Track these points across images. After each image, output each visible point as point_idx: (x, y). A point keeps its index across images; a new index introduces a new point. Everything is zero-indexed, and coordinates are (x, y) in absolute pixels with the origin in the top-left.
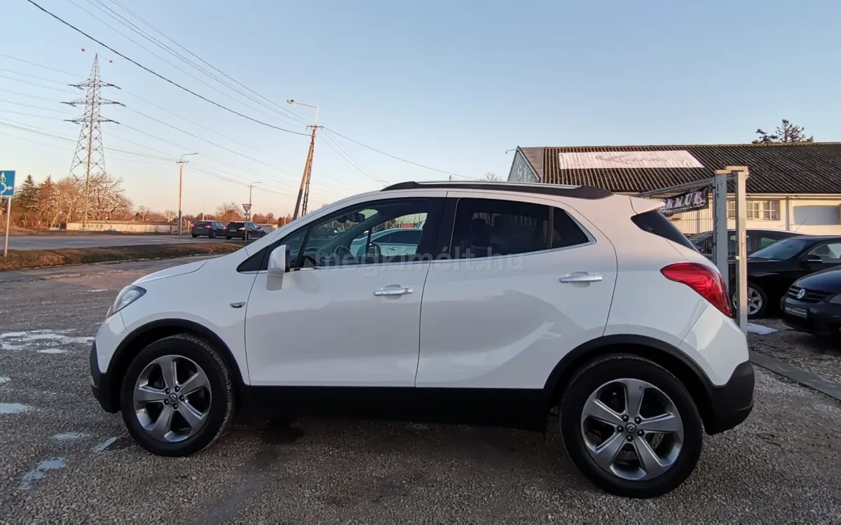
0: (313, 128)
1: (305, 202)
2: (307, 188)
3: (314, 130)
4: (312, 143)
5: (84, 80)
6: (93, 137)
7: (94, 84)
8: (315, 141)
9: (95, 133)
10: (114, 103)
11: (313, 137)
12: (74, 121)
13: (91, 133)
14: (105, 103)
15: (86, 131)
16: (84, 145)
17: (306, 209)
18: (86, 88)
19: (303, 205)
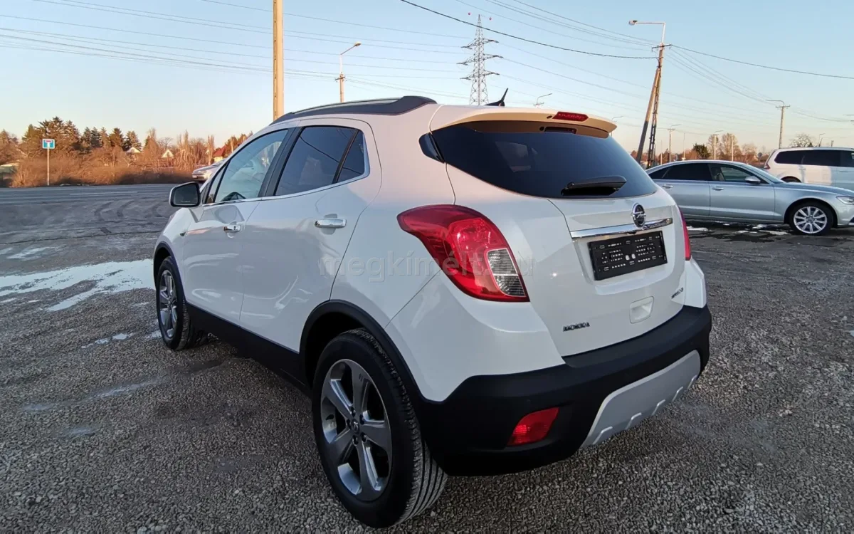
0: (660, 49)
1: (653, 135)
2: (655, 119)
3: (661, 51)
4: (659, 67)
5: (471, 41)
6: (481, 90)
7: (479, 43)
8: (662, 64)
9: (482, 86)
10: (494, 56)
11: (660, 59)
12: (467, 78)
13: (479, 86)
14: (488, 58)
15: (476, 86)
16: (475, 98)
17: (653, 143)
18: (473, 47)
19: (651, 138)
